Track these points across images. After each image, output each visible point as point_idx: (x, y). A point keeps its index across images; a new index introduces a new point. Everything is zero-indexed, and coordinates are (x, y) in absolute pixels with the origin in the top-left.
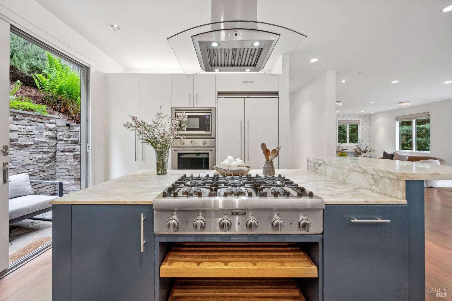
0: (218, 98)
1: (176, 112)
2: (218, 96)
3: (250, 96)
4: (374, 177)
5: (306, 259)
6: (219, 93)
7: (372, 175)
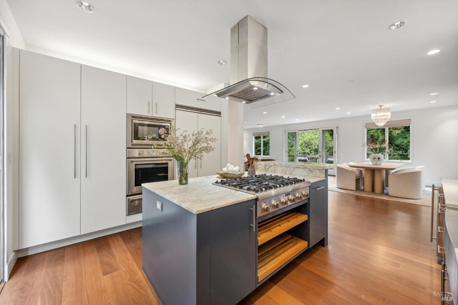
0: (176, 110)
1: (132, 119)
2: (177, 108)
3: (202, 113)
4: (310, 169)
5: (300, 214)
6: (177, 105)
7: (309, 169)
